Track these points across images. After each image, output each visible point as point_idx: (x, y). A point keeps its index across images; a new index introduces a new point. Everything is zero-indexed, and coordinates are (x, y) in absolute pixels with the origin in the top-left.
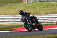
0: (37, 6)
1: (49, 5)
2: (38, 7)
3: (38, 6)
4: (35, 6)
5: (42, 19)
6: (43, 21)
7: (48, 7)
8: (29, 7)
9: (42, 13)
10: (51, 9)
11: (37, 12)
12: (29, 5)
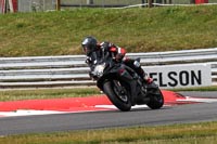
0: (51, 23)
1: (98, 19)
2: (55, 28)
3: (57, 22)
4: (43, 23)
5: (72, 72)
6: (75, 79)
8: (20, 26)
9: (71, 49)
11: (52, 44)
12: (20, 21)
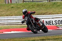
0: (21, 6)
1: (35, 5)
7: (33, 8)
10: (37, 9)
